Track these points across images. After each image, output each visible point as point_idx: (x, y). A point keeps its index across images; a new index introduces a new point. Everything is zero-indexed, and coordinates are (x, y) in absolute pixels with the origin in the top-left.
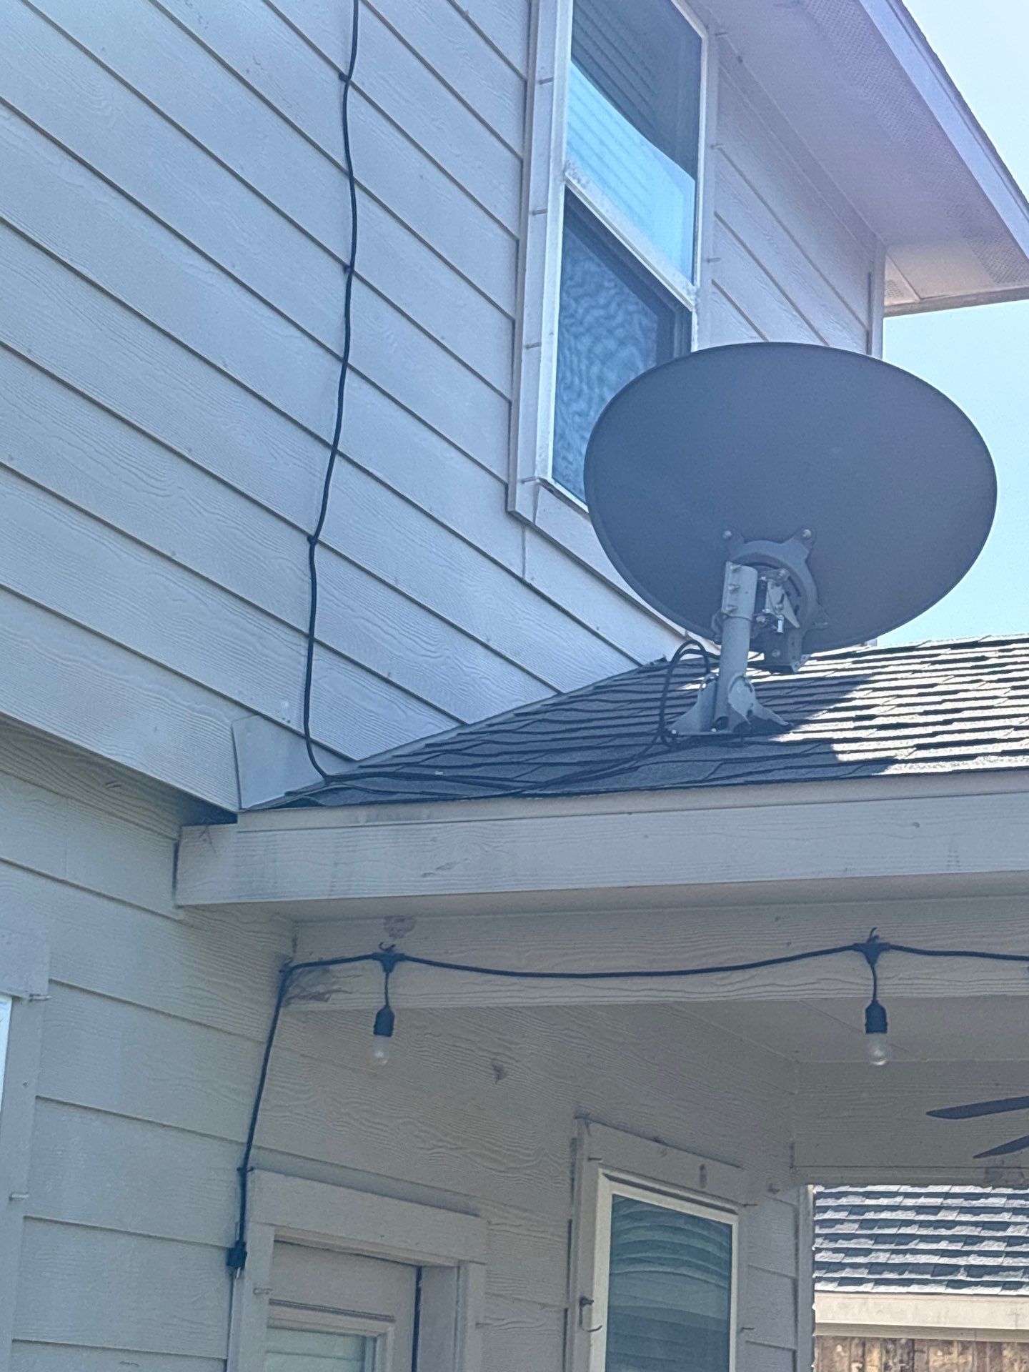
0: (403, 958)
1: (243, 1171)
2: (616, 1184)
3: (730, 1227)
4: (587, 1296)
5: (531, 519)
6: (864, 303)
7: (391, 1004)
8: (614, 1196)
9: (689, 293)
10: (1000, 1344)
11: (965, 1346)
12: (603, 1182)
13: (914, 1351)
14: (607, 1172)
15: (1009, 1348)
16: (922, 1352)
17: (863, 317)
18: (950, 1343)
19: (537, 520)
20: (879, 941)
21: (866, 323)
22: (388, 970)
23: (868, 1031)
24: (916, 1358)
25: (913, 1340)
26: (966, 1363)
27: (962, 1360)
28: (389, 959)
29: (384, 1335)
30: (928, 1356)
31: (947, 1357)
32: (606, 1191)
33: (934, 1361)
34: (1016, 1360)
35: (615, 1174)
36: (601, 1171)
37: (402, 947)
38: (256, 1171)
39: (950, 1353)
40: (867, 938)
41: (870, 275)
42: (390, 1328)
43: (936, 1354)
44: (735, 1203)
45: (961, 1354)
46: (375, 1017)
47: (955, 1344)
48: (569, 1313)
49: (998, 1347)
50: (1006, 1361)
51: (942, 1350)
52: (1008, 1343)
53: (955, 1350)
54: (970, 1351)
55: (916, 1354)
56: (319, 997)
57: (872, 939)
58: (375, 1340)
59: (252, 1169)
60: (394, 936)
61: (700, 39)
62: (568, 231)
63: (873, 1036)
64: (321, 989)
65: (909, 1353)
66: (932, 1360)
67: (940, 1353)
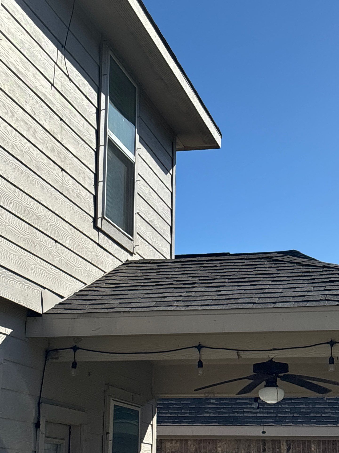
0: (79, 348)
1: (39, 404)
2: (115, 402)
3: (139, 411)
4: (108, 432)
5: (101, 228)
6: (171, 150)
7: (76, 360)
8: (115, 405)
9: (134, 159)
10: (187, 440)
11: (177, 441)
12: (112, 401)
13: (161, 443)
14: (113, 398)
15: (190, 441)
16: (164, 443)
17: (171, 155)
18: (172, 440)
19: (102, 228)
20: (201, 345)
21: (172, 157)
22: (75, 352)
23: (199, 367)
24: (162, 445)
25: (161, 440)
26: (177, 446)
27: (176, 445)
28: (75, 349)
29: (63, 444)
30: (166, 444)
31: (172, 444)
32: (112, 404)
33: (168, 446)
34: (192, 445)
35: (115, 399)
36: (111, 398)
37: (78, 345)
38: (42, 404)
39: (172, 443)
40: (198, 344)
41: (173, 143)
42: (64, 442)
43: (168, 444)
44: (140, 405)
45: (176, 443)
46: (72, 364)
47: (174, 440)
48: (104, 436)
49: (187, 441)
50: (189, 445)
51: (170, 442)
52: (189, 440)
53: (174, 442)
54: (178, 443)
55: (162, 444)
56: (57, 358)
57: (199, 345)
58: (60, 445)
59: (41, 403)
60: (76, 343)
61: (135, 88)
62: (109, 149)
63: (199, 368)
64: (56, 356)
65: (160, 444)
66: (167, 446)
67: (169, 443)
